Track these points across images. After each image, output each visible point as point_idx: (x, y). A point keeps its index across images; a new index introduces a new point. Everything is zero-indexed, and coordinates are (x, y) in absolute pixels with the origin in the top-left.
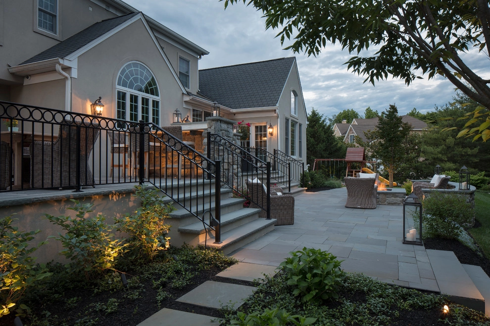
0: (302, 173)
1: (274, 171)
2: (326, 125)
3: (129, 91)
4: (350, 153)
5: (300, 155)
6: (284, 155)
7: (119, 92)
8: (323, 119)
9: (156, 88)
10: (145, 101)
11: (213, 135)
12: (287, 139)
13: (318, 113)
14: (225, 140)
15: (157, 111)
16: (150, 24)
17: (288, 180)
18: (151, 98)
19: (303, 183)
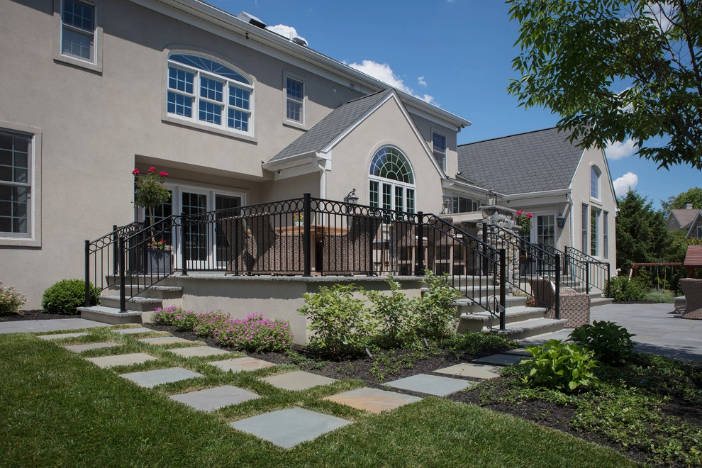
0: (607, 279)
1: (565, 276)
2: (652, 212)
3: (382, 181)
4: (693, 253)
5: (606, 255)
6: (580, 254)
7: (371, 182)
8: (646, 204)
9: (411, 174)
10: (399, 190)
11: (489, 226)
12: (584, 233)
13: (638, 195)
14: (504, 230)
15: (412, 201)
16: (403, 100)
17: (585, 287)
18: (405, 186)
19: (608, 292)
